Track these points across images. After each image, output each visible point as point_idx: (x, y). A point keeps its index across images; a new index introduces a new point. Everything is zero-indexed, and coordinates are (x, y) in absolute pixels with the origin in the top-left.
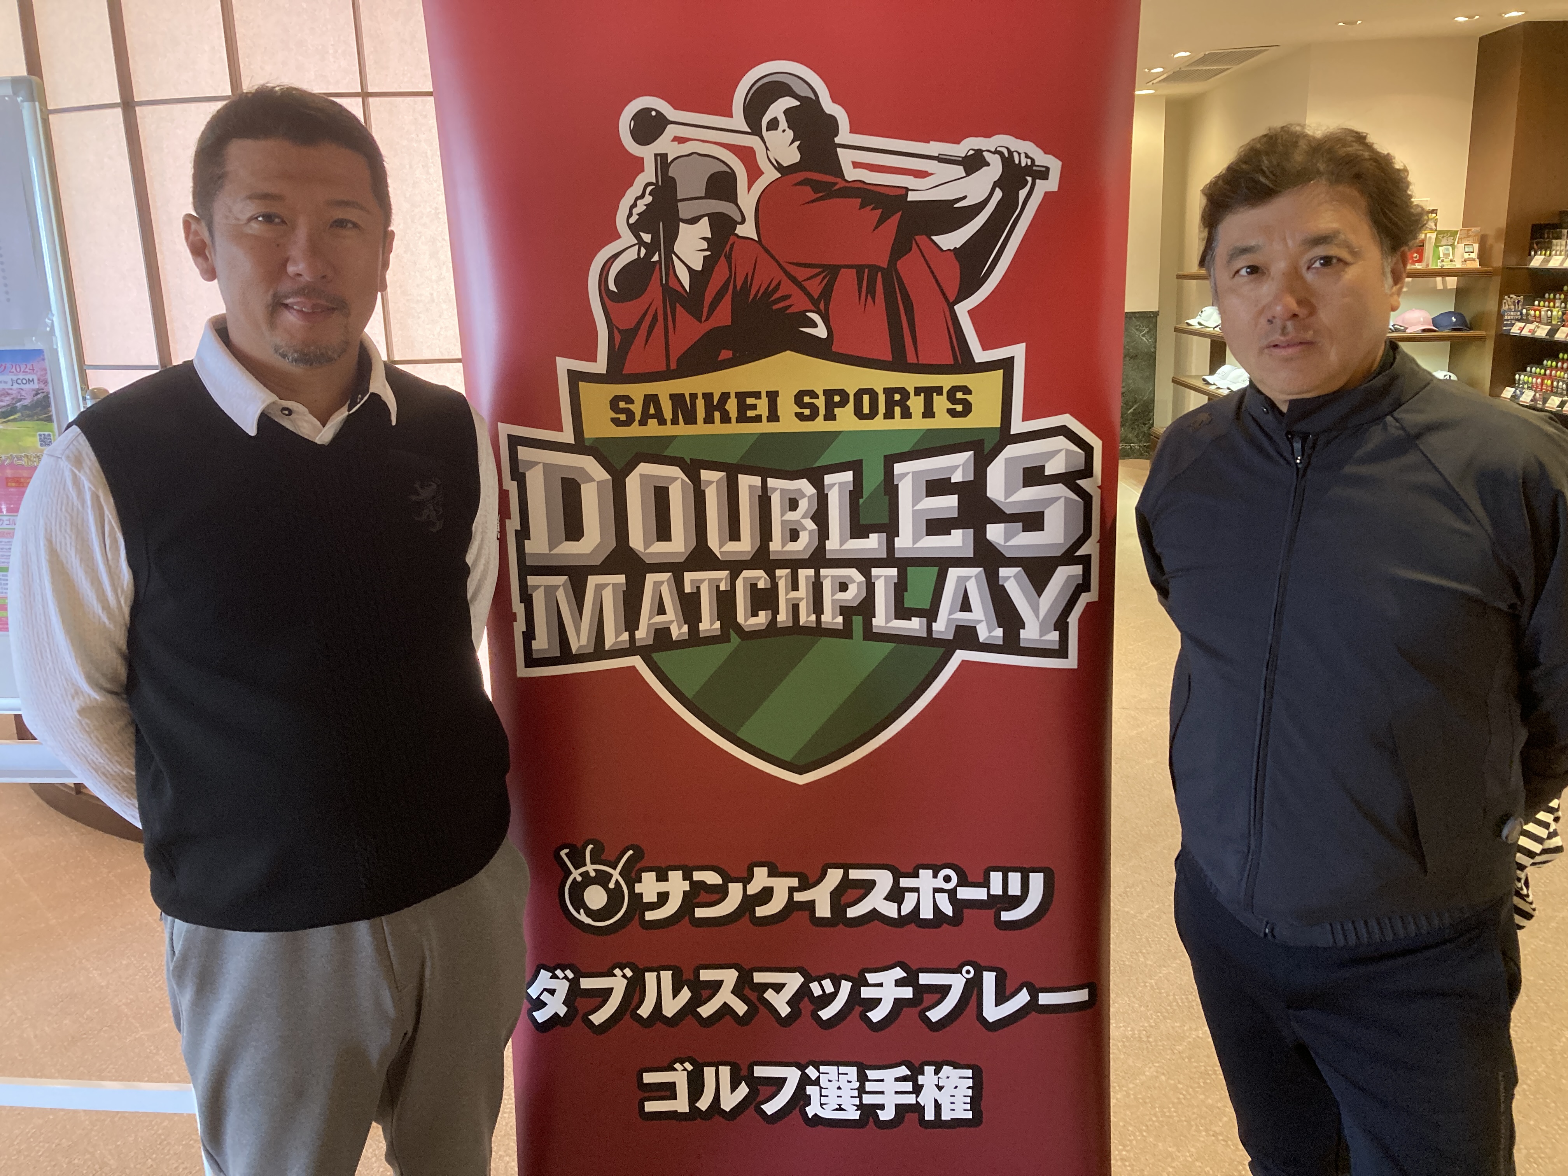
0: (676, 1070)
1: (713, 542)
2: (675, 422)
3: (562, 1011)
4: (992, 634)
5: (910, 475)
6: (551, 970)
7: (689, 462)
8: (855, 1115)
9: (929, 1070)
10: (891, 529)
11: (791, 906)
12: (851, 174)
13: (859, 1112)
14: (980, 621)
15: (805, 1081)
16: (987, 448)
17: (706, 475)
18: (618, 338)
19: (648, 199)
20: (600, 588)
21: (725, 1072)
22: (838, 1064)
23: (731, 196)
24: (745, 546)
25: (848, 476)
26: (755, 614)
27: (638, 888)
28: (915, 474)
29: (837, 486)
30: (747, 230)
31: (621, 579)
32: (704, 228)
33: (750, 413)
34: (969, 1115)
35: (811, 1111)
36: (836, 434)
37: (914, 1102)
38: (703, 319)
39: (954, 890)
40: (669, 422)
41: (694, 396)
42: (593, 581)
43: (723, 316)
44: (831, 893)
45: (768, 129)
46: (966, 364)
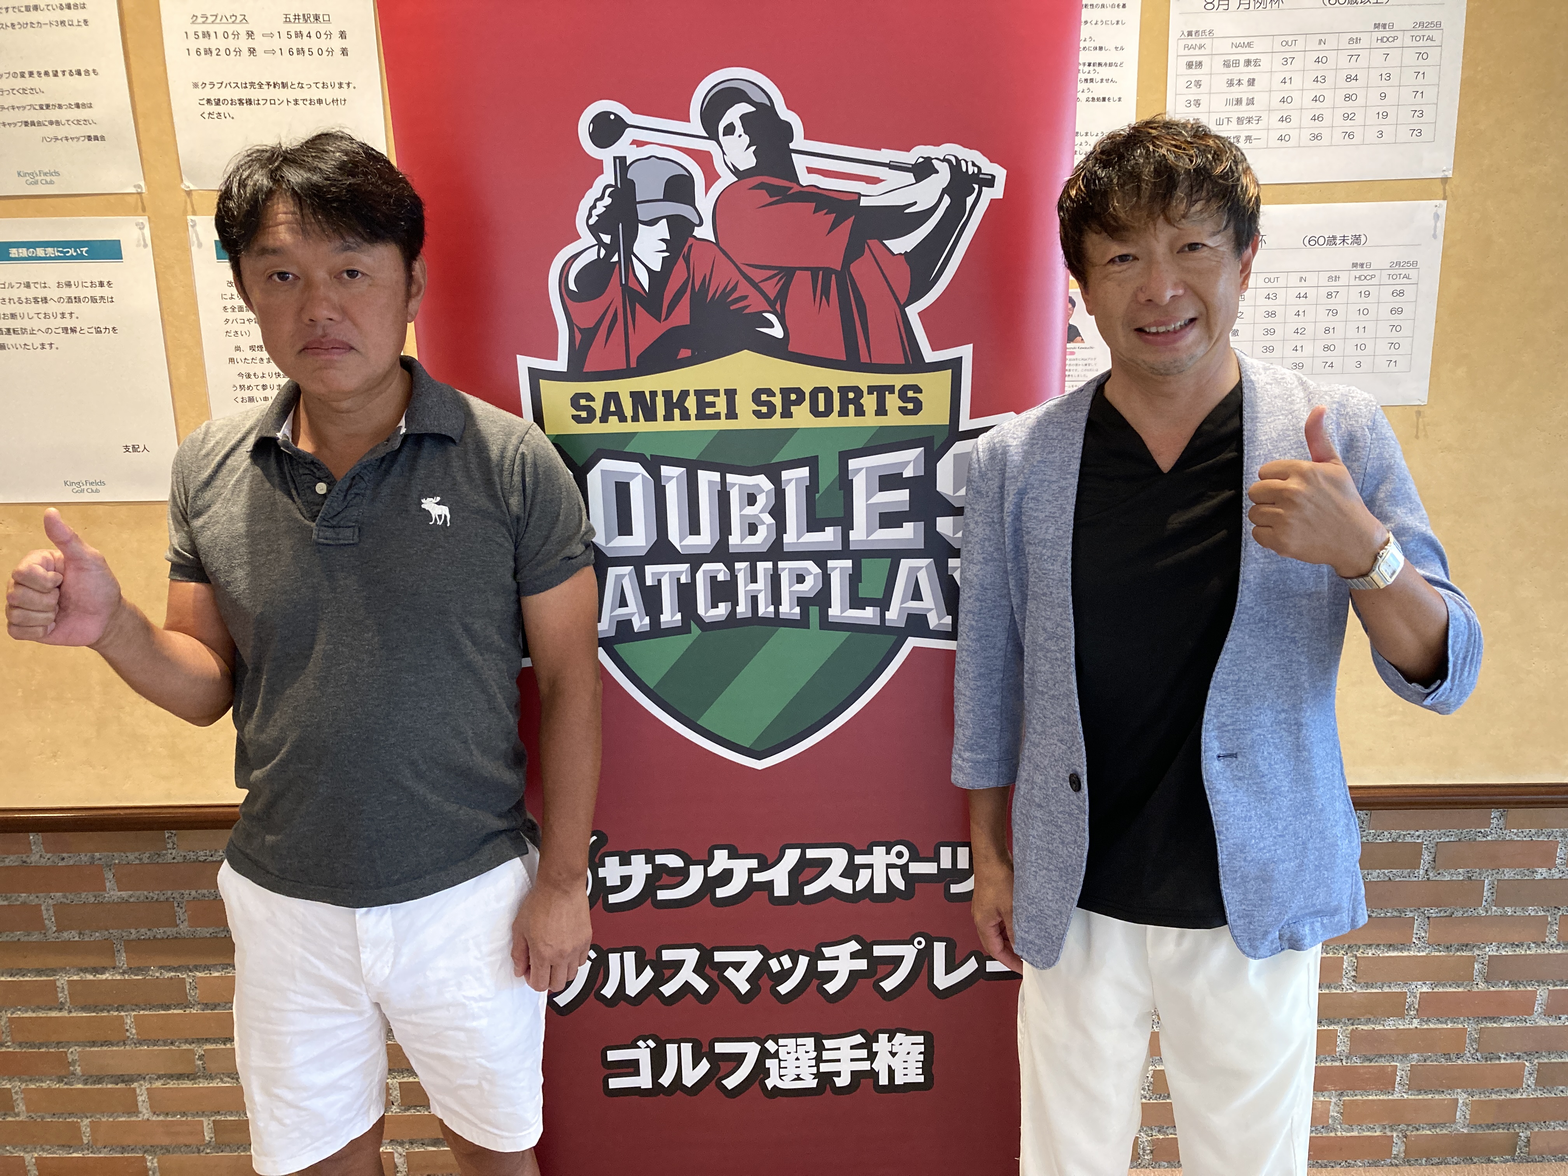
0: (640, 1047)
1: (674, 536)
2: (635, 419)
4: (944, 621)
5: (864, 470)
7: (649, 458)
8: (813, 1083)
9: (883, 1037)
10: (846, 523)
11: (751, 887)
12: (805, 179)
13: (816, 1080)
14: (930, 610)
15: (764, 1054)
16: (937, 445)
17: (665, 470)
18: (578, 336)
19: (607, 201)
21: (687, 1048)
22: (796, 1036)
23: (690, 200)
24: (705, 539)
25: (804, 472)
26: (714, 606)
27: (602, 872)
28: (868, 469)
29: (794, 482)
30: (705, 232)
32: (662, 229)
33: (709, 411)
34: (921, 1079)
35: (770, 1083)
36: (794, 430)
37: (869, 1068)
38: (663, 318)
39: (907, 864)
40: (629, 419)
41: (653, 394)
43: (682, 316)
44: (789, 872)
45: (724, 135)
46: (917, 364)
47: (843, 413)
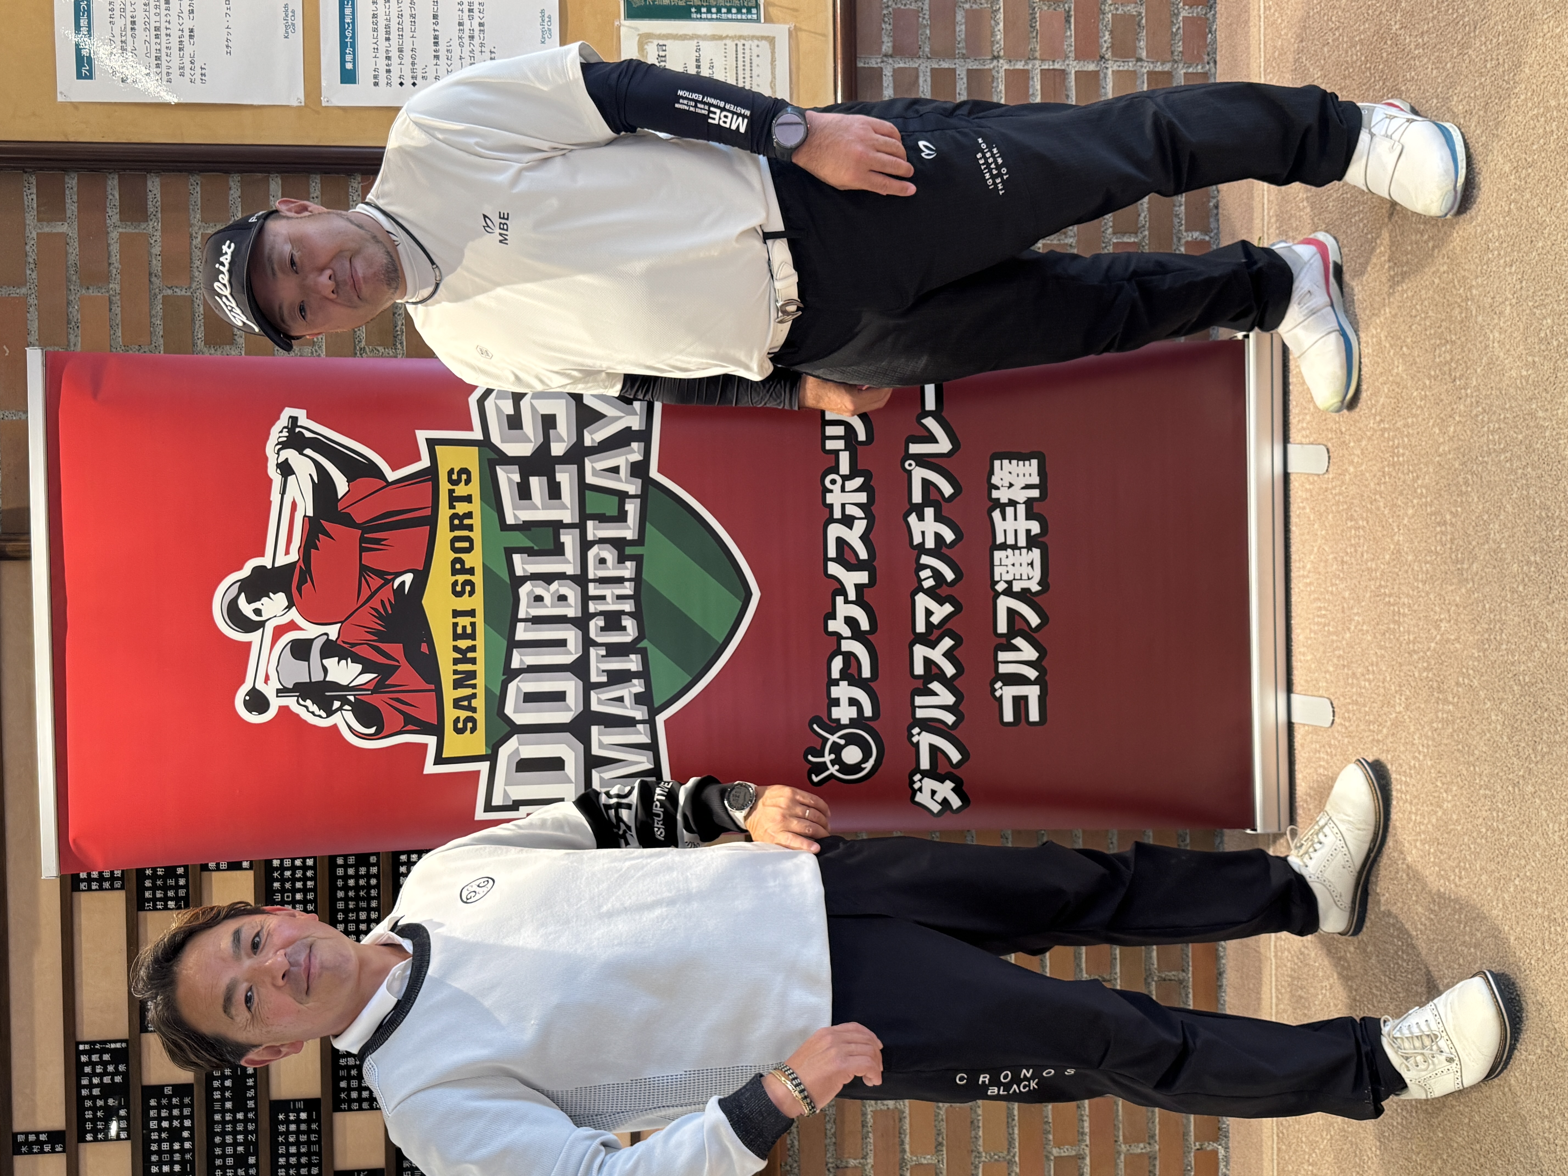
0: (1001, 696)
1: (567, 659)
2: (474, 686)
3: (949, 785)
4: (636, 449)
5: (516, 512)
6: (914, 792)
7: (505, 677)
8: (1036, 553)
9: (995, 494)
10: (558, 526)
11: (860, 602)
12: (294, 557)
13: (1034, 549)
14: (627, 459)
15: (1008, 592)
16: (494, 456)
17: (515, 664)
18: (410, 727)
19: (309, 703)
20: (601, 746)
21: (1002, 656)
22: (992, 566)
23: (309, 643)
24: (571, 635)
25: (517, 558)
26: (624, 629)
27: (845, 721)
28: (515, 508)
29: (525, 566)
30: (333, 631)
31: (595, 729)
32: (330, 663)
33: (469, 630)
34: (1035, 462)
35: (1035, 588)
36: (485, 567)
37: (1024, 506)
39: (842, 476)
40: (474, 691)
41: (455, 672)
42: (596, 751)
43: (396, 649)
44: (848, 571)
45: (261, 616)
46: (431, 473)
47: (470, 528)
